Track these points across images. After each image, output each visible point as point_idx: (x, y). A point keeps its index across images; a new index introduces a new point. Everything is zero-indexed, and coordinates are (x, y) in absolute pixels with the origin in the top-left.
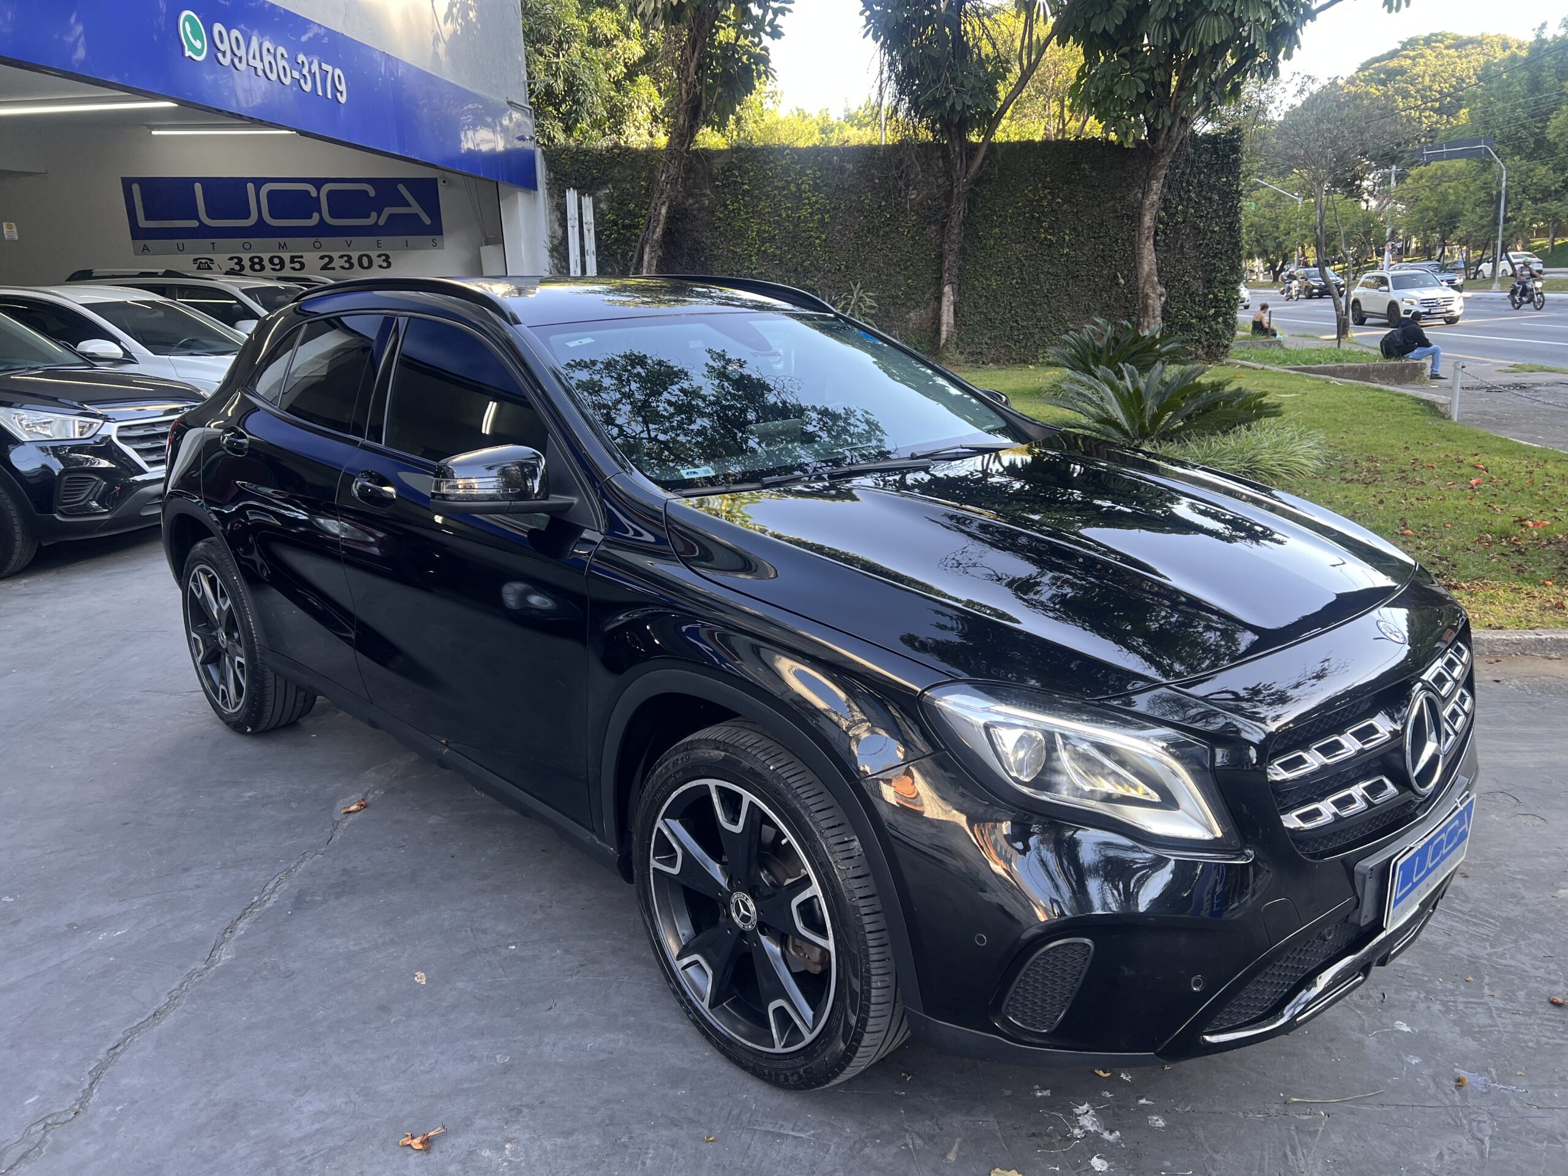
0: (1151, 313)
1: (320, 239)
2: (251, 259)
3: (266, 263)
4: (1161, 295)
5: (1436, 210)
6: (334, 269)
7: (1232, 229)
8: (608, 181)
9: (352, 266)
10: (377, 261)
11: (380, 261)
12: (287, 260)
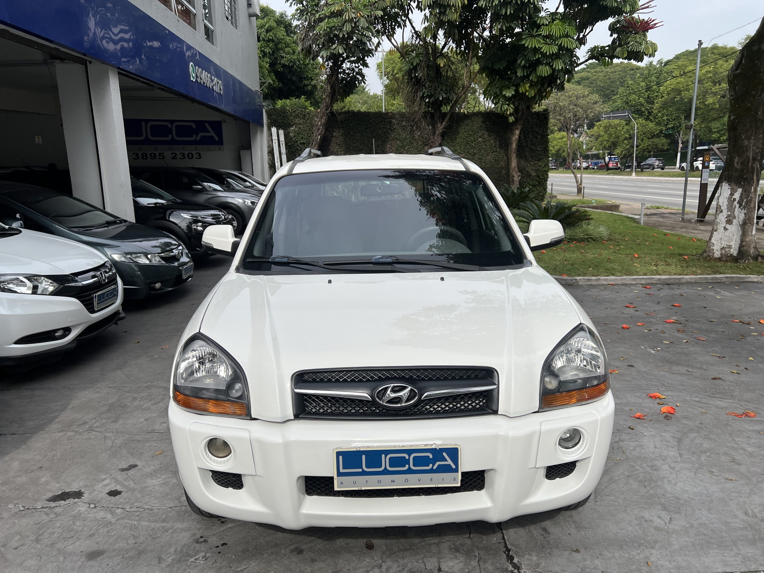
0: (515, 183)
1: (172, 146)
2: (142, 154)
3: (148, 156)
4: (519, 176)
5: (607, 141)
6: (177, 159)
7: (546, 149)
8: (294, 124)
9: (184, 158)
10: (195, 156)
11: (197, 156)
12: (157, 155)
